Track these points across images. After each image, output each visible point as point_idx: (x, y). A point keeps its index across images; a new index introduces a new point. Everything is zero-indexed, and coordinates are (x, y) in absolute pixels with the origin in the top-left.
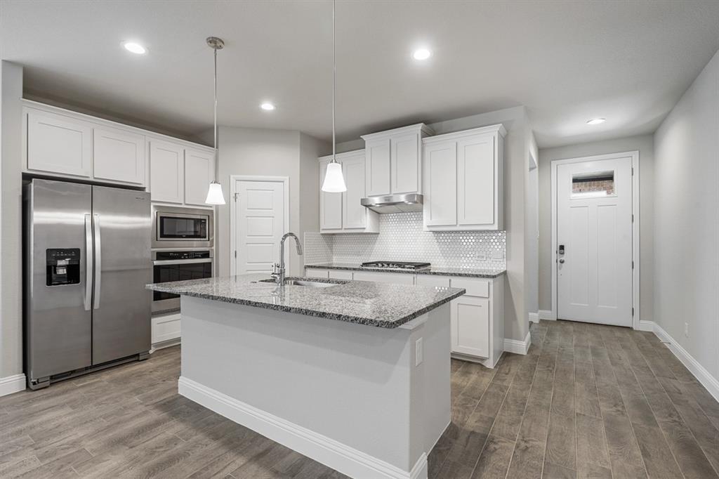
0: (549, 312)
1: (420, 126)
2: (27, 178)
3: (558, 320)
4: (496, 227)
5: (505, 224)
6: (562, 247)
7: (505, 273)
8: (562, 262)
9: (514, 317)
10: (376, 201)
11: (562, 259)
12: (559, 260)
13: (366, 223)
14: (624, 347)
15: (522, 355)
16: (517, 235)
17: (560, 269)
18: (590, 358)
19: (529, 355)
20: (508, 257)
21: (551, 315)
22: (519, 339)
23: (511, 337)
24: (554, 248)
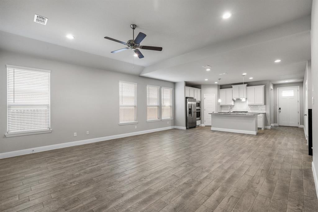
0: (276, 124)
1: (246, 85)
2: (186, 98)
3: (279, 126)
4: (263, 104)
5: (265, 104)
6: (280, 108)
7: (265, 113)
8: (280, 112)
9: (267, 122)
10: (235, 99)
13: (232, 103)
15: (269, 129)
16: (268, 106)
19: (271, 129)
20: (266, 110)
22: (268, 126)
23: (267, 126)
24: (278, 108)
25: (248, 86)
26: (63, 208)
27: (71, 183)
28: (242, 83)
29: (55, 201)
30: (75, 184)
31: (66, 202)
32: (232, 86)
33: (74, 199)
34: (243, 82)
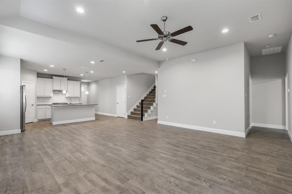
1: (67, 78)
4: (80, 97)
13: (51, 95)
25: (68, 80)
26: (248, 170)
27: (224, 179)
28: (62, 76)
29: (250, 177)
30: (223, 176)
31: (244, 171)
32: (53, 77)
33: (237, 169)
34: (64, 75)
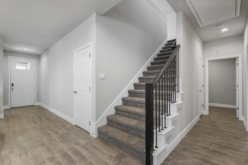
0: (8, 106)
3: (11, 108)
11: (13, 88)
12: (11, 89)
14: (33, 109)
15: (2, 119)
17: (12, 91)
18: (25, 113)
19: (5, 118)
21: (8, 107)
